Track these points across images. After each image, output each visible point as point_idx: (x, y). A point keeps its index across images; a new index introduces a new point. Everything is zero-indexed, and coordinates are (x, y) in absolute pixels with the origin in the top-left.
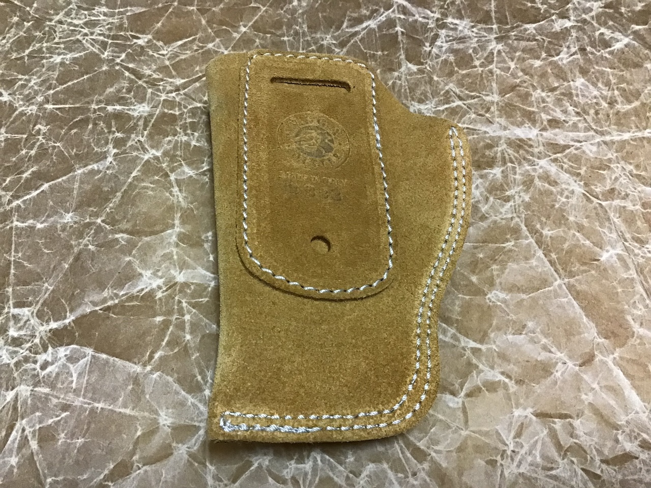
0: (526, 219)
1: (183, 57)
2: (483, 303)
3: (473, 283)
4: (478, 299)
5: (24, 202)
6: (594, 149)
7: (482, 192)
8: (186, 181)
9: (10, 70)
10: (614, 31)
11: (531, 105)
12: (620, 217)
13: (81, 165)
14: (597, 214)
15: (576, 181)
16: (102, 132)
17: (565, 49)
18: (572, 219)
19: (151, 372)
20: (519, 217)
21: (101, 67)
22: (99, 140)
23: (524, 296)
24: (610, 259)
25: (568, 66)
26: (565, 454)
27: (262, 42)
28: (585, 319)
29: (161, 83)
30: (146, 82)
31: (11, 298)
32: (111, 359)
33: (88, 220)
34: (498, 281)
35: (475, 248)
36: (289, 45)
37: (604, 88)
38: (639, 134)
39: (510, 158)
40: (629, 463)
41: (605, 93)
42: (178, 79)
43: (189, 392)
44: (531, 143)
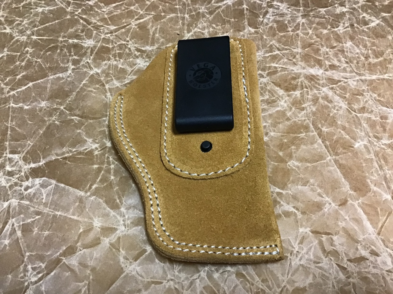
0: (313, 122)
1: (115, 13)
2: (285, 167)
3: (280, 156)
4: (282, 165)
5: (17, 92)
6: (355, 83)
7: (289, 104)
8: (115, 89)
9: (11, 14)
10: (370, 15)
11: (320, 55)
12: (367, 123)
13: (53, 73)
14: (354, 121)
15: (343, 101)
16: (65, 55)
17: (342, 24)
18: (339, 123)
19: (90, 196)
20: (308, 119)
21: (66, 16)
22: (63, 59)
23: (309, 165)
24: (360, 147)
25: (343, 34)
26: (327, 255)
27: (164, 8)
28: (343, 180)
29: (102, 28)
30: (92, 27)
31: (8, 148)
32: (67, 187)
33: (55, 107)
34: (294, 155)
35: (282, 136)
36: (179, 10)
37: (363, 48)
38: (381, 77)
39: (305, 86)
40: (363, 262)
41: (363, 51)
42: (112, 26)
43: (112, 208)
44: (318, 77)
